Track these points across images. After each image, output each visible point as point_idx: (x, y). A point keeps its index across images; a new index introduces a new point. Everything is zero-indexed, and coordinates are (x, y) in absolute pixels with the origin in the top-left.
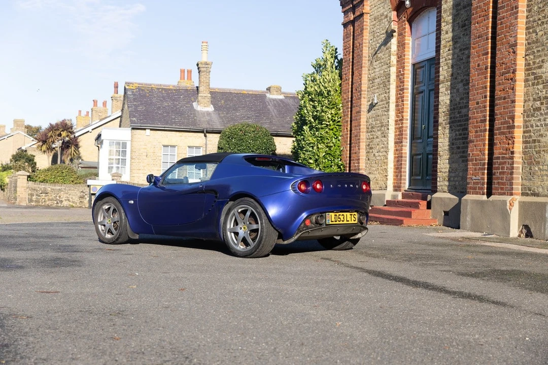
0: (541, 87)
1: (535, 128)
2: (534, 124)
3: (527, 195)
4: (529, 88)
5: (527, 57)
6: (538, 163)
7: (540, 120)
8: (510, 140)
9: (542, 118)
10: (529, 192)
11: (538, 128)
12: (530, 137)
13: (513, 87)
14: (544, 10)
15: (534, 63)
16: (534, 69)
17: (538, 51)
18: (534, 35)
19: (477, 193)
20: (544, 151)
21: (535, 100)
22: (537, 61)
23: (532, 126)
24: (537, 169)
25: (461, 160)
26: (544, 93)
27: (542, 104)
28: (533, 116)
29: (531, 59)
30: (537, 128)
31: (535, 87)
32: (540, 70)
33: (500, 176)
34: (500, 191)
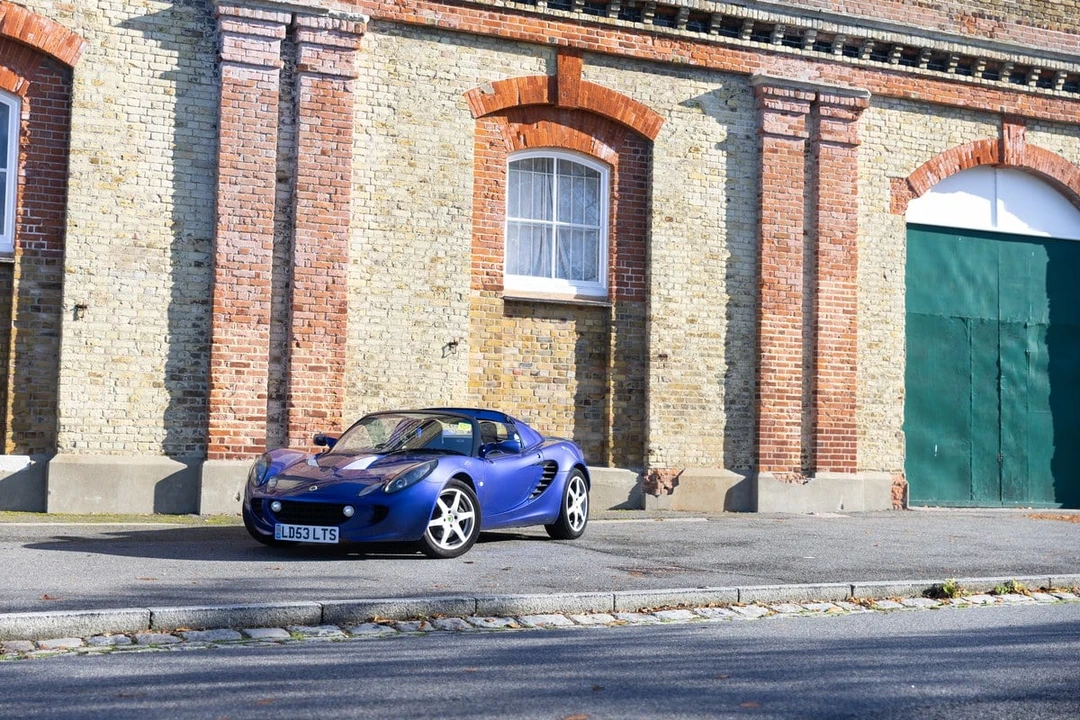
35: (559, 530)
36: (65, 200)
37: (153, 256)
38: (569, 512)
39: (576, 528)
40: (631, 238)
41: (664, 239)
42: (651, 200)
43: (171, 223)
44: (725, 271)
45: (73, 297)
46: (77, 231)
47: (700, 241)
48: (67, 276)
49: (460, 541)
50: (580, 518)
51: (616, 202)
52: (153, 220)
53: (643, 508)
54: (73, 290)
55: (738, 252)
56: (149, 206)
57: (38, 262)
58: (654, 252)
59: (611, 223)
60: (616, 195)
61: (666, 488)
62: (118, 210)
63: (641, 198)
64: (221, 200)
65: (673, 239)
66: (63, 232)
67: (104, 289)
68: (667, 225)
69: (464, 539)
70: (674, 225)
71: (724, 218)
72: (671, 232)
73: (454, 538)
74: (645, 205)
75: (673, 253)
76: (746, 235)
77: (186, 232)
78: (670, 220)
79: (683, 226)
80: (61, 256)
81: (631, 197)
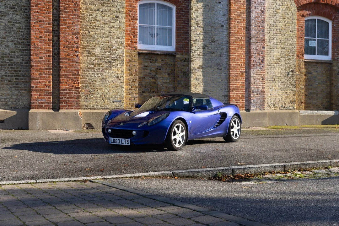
0: (93, 58)
1: (89, 77)
2: (89, 75)
3: (85, 109)
4: (84, 57)
5: (81, 42)
6: (93, 94)
7: (94, 74)
8: (75, 81)
9: (95, 73)
10: (86, 108)
11: (93, 77)
12: (86, 81)
13: (77, 55)
14: (94, 22)
15: (88, 46)
16: (88, 48)
17: (90, 41)
18: (87, 32)
19: (44, 109)
20: (97, 88)
21: (89, 63)
22: (90, 45)
23: (88, 76)
24: (92, 96)
25: (14, 89)
26: (96, 61)
27: (94, 66)
28: (87, 71)
29: (86, 43)
30: (91, 77)
31: (89, 57)
32: (93, 50)
33: (68, 100)
34: (67, 107)
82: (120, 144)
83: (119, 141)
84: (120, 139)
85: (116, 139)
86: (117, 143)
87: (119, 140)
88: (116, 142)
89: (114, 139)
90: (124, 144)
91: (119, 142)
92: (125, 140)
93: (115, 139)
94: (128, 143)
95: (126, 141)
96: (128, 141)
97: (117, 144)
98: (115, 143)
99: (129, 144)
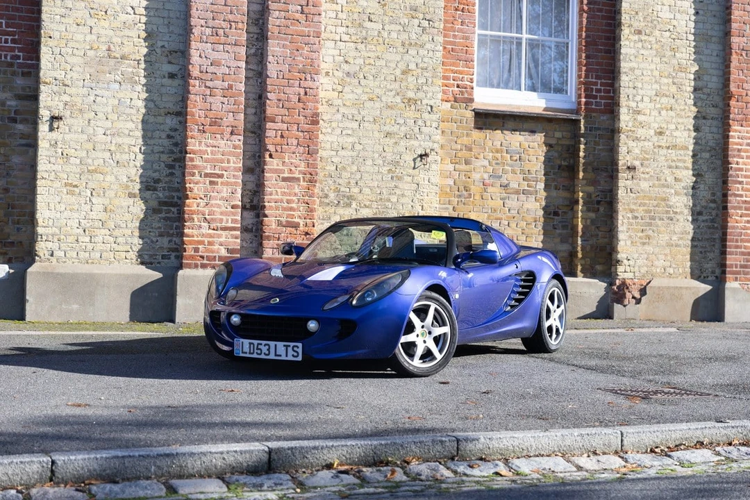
35: (535, 343)
36: (39, 12)
37: (127, 68)
38: (547, 324)
39: (553, 342)
40: (600, 51)
41: (633, 51)
42: (620, 13)
43: (144, 35)
44: (693, 83)
45: (49, 108)
46: (51, 43)
47: (669, 53)
48: (42, 87)
49: (434, 358)
50: (557, 330)
51: (585, 15)
52: (127, 32)
53: (612, 319)
54: (48, 102)
55: (706, 65)
56: (123, 17)
57: (14, 74)
58: (623, 64)
59: (580, 36)
60: (586, 8)
61: (633, 297)
62: (91, 22)
63: (610, 11)
64: (193, 12)
65: (642, 52)
66: (38, 43)
67: (79, 100)
68: (636, 37)
69: (439, 356)
70: (644, 37)
71: (693, 31)
72: (640, 45)
73: (428, 355)
74: (614, 19)
75: (642, 66)
76: (715, 47)
77: (160, 44)
78: (639, 32)
79: (652, 39)
80: (37, 67)
81: (600, 10)
82: (272, 357)
83: (269, 350)
84: (272, 344)
85: (258, 344)
86: (260, 354)
87: (267, 347)
88: (259, 352)
89: (250, 344)
90: (283, 358)
91: (267, 352)
92: (287, 347)
93: (256, 342)
94: (295, 354)
95: (290, 349)
96: (295, 349)
97: (263, 356)
98: (255, 356)
99: (300, 358)
